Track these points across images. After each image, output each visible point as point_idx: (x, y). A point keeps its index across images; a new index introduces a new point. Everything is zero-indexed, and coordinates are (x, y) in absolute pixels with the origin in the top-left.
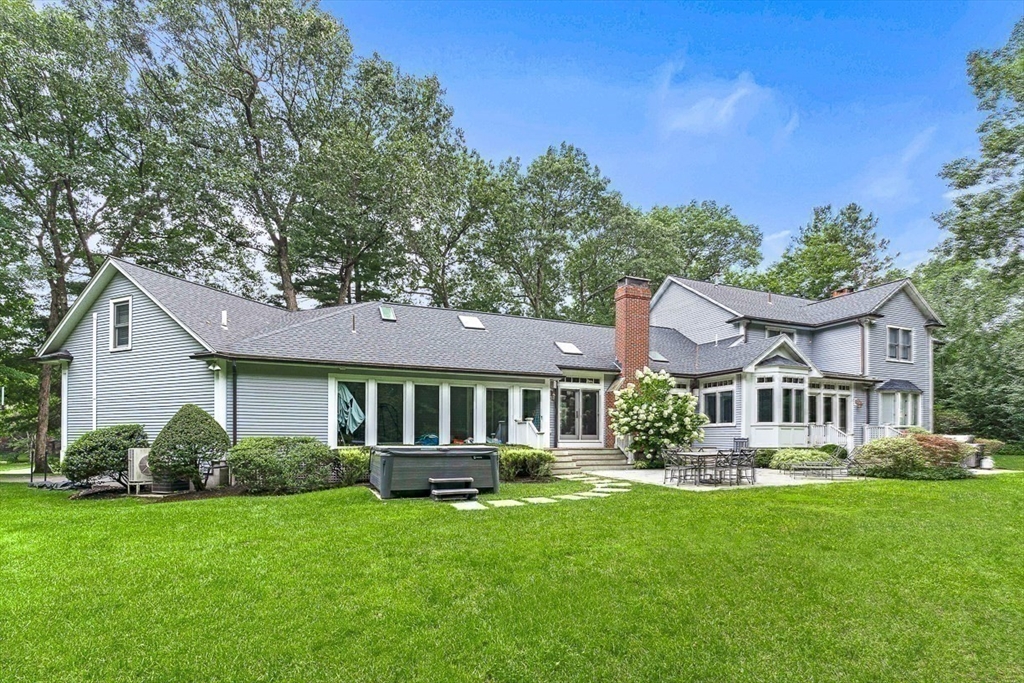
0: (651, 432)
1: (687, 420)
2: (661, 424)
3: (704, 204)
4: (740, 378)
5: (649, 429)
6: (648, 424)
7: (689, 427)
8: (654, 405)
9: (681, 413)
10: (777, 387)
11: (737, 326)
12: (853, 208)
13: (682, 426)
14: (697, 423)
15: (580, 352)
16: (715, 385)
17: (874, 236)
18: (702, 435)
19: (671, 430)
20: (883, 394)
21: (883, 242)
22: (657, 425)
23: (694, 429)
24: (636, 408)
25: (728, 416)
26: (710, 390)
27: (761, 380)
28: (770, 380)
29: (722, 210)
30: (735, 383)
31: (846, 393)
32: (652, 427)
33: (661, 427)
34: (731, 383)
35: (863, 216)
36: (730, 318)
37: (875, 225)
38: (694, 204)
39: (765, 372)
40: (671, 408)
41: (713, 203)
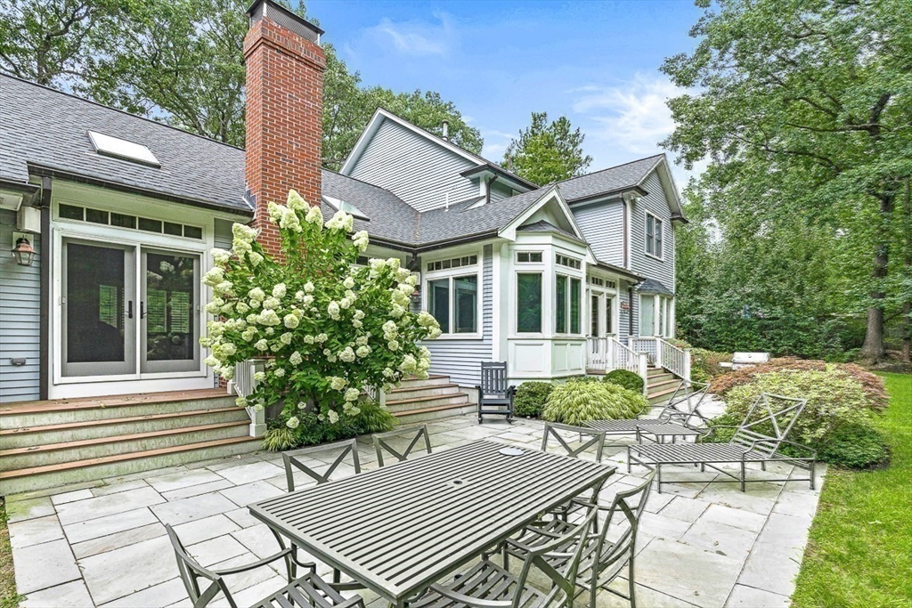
0: (296, 358)
1: (389, 327)
2: (323, 337)
3: (428, 95)
4: (488, 252)
5: (288, 350)
6: (286, 339)
7: (394, 345)
8: (309, 286)
9: (375, 309)
10: (548, 270)
11: (476, 182)
12: (563, 121)
13: (377, 340)
14: (413, 334)
15: (154, 160)
16: (447, 265)
17: (580, 151)
18: (424, 363)
19: (347, 354)
20: (643, 296)
21: (587, 158)
22: (309, 339)
23: (407, 349)
24: (256, 292)
25: (467, 322)
26: (439, 274)
27: (523, 257)
28: (537, 257)
29: (446, 106)
30: (481, 261)
31: (612, 291)
32: (297, 344)
33: (326, 345)
34: (474, 260)
35: (572, 131)
36: (467, 168)
37: (581, 141)
38: (418, 92)
39: (529, 243)
40: (351, 296)
41: (437, 95)
